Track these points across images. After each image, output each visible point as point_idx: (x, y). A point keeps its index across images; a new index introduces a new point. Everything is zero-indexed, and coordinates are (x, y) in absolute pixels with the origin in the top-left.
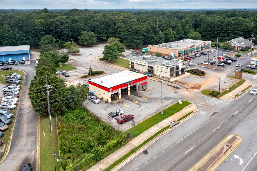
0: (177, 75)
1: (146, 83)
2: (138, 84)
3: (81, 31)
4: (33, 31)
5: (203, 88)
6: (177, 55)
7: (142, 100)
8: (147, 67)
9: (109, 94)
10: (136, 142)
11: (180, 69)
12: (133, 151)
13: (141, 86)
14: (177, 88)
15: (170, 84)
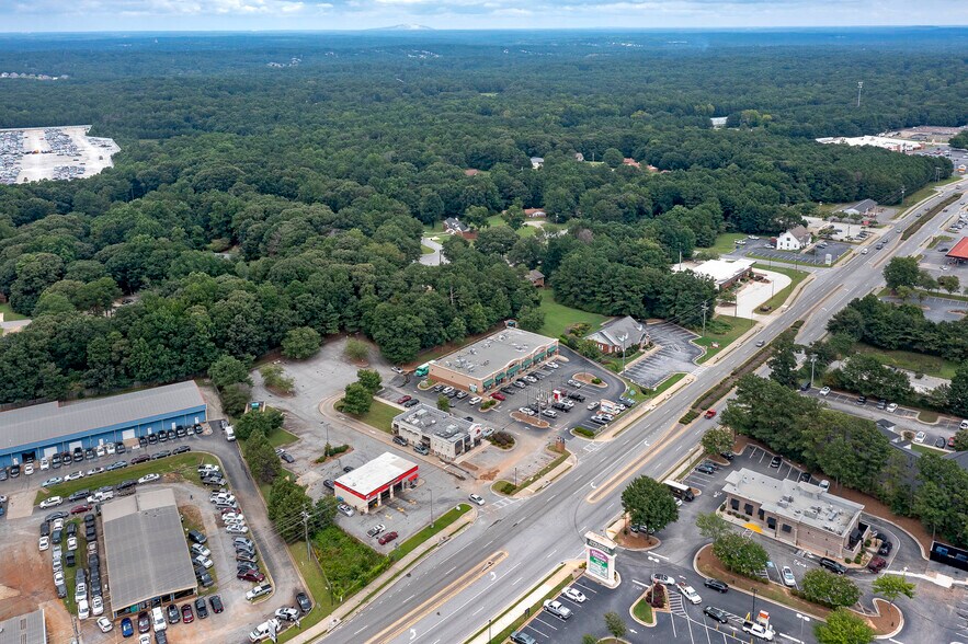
0: (468, 449)
1: (417, 475)
2: (404, 480)
3: (287, 330)
4: (193, 345)
5: (498, 477)
6: (481, 390)
7: (410, 505)
8: (420, 438)
9: (366, 503)
10: (399, 565)
11: (472, 440)
12: (397, 575)
13: (408, 483)
14: (462, 478)
15: (454, 470)
